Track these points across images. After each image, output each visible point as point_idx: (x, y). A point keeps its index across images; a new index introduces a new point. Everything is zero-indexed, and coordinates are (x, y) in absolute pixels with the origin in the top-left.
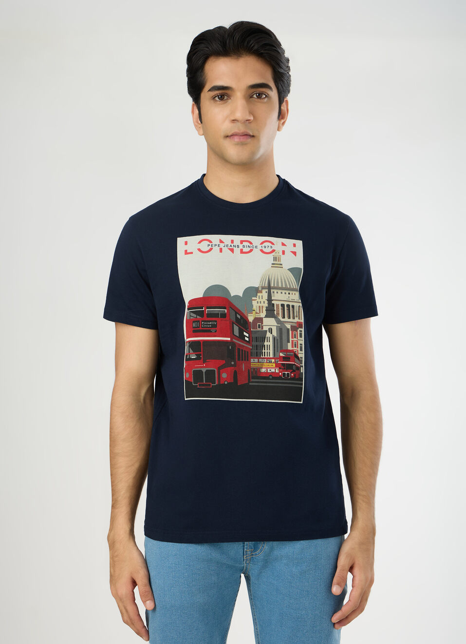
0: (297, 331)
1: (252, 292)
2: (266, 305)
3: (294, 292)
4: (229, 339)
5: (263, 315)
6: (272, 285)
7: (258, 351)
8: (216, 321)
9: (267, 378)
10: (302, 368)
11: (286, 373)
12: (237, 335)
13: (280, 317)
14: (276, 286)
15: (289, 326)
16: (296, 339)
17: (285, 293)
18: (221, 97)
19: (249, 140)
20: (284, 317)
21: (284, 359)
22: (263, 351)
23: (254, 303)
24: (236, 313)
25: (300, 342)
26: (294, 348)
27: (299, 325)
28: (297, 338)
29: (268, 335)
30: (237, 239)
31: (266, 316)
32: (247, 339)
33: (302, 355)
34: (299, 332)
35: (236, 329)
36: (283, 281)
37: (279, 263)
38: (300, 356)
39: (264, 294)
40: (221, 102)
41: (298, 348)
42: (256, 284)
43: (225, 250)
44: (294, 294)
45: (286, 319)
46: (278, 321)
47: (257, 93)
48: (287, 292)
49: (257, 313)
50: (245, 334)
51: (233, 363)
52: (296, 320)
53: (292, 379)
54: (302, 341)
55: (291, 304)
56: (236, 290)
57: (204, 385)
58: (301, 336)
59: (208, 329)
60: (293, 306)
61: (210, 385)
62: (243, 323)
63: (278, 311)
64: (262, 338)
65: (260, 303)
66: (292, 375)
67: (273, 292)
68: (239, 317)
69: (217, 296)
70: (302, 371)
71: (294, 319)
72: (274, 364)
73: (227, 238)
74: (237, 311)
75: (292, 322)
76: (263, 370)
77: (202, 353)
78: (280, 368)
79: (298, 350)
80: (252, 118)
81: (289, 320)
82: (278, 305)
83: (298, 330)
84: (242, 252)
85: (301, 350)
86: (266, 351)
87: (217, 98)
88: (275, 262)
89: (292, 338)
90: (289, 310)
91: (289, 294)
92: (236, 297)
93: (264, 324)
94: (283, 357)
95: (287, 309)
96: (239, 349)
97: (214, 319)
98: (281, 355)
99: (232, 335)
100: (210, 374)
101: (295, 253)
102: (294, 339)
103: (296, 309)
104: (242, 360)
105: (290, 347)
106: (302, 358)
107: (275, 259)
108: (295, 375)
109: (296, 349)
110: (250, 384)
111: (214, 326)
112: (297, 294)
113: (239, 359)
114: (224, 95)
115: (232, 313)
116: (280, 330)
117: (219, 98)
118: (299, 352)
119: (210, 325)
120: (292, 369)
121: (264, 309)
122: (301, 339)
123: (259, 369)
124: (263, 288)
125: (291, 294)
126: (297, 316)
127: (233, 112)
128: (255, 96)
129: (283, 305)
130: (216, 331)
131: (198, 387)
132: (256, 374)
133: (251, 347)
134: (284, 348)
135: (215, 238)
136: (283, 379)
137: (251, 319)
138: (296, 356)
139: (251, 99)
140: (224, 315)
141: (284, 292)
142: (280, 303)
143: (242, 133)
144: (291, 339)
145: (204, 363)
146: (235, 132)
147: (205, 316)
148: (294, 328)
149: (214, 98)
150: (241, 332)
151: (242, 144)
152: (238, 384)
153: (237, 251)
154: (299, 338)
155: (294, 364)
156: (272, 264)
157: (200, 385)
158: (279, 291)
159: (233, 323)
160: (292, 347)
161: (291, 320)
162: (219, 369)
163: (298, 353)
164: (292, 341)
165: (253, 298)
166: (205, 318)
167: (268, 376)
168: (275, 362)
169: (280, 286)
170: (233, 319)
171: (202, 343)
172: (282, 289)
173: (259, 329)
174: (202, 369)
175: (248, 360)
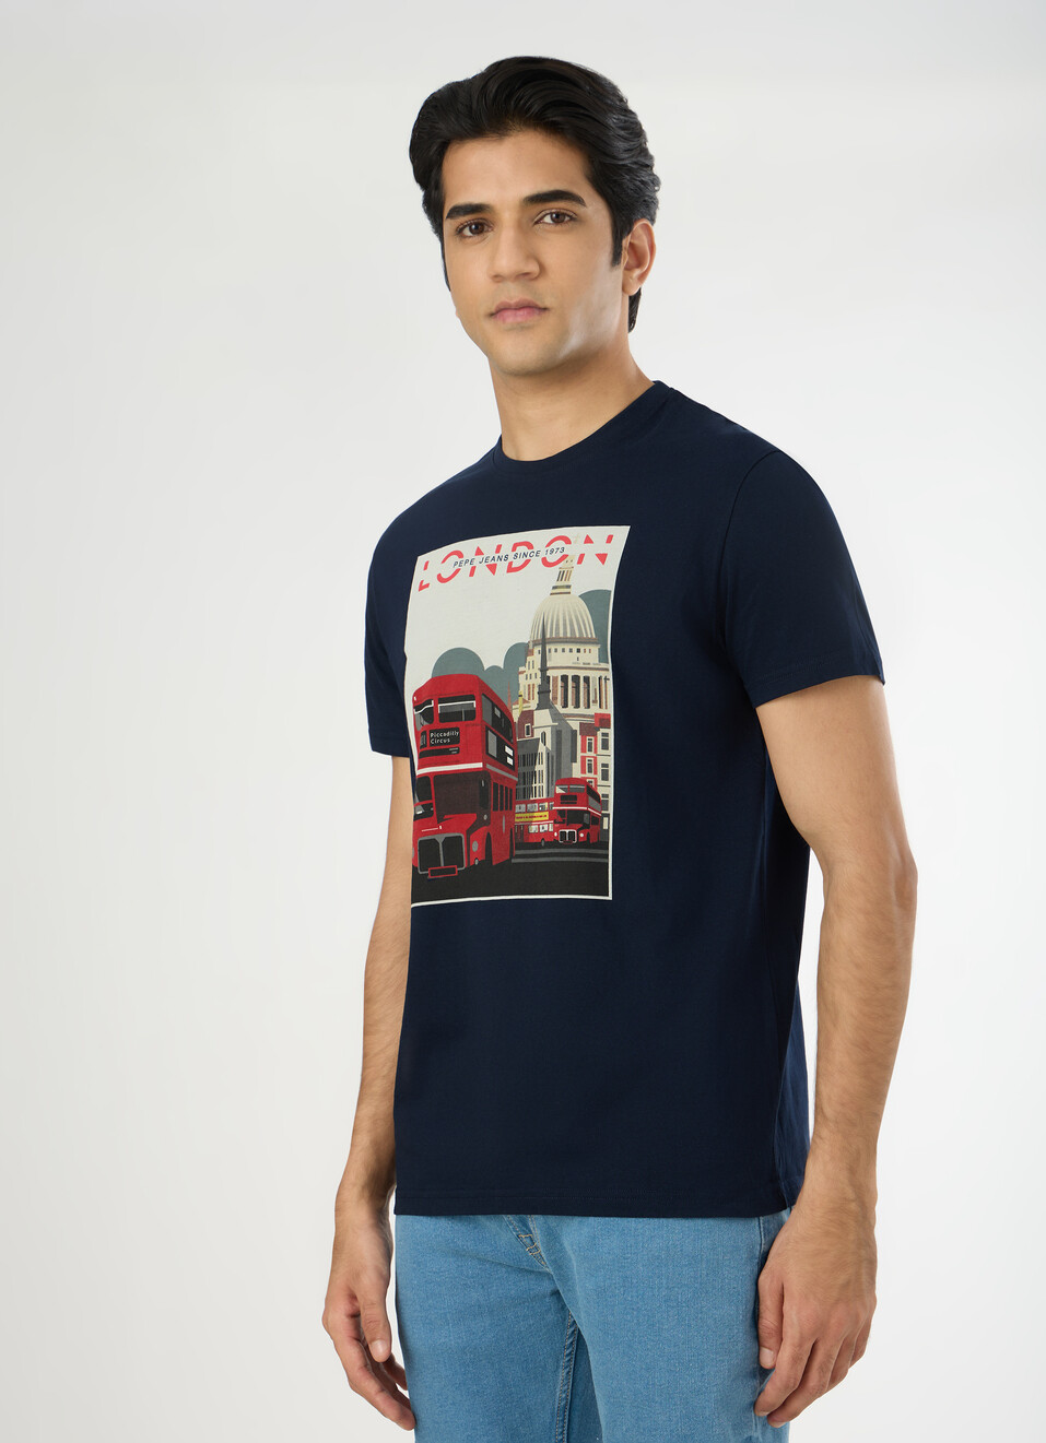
0: (595, 736)
1: (518, 654)
2: (538, 681)
3: (588, 647)
4: (480, 765)
5: (533, 704)
6: (548, 636)
7: (522, 786)
8: (457, 729)
9: (536, 846)
10: (606, 819)
11: (567, 831)
12: (493, 751)
13: (559, 706)
15: (575, 725)
16: (592, 754)
17: (571, 651)
18: (476, 227)
19: (535, 318)
20: (565, 705)
21: (564, 799)
22: (534, 785)
23: (522, 678)
24: (494, 706)
25: (601, 760)
26: (588, 775)
27: (603, 721)
28: (596, 752)
29: (542, 749)
30: (507, 540)
31: (540, 707)
32: (510, 761)
33: (607, 789)
34: (600, 737)
35: (492, 739)
36: (568, 622)
37: (566, 583)
38: (601, 791)
39: (536, 658)
40: (477, 238)
41: (596, 773)
42: (525, 638)
43: (482, 569)
44: (587, 651)
45: (571, 709)
46: (556, 716)
47: (551, 214)
48: (575, 648)
49: (524, 701)
50: (509, 751)
51: (485, 817)
52: (595, 709)
53: (581, 844)
54: (608, 757)
55: (582, 674)
56: (492, 657)
57: (441, 872)
58: (605, 746)
59: (442, 747)
60: (587, 679)
61: (453, 870)
62: (504, 727)
63: (555, 692)
64: (532, 758)
65: (529, 678)
66: (582, 835)
67: (550, 650)
68: (498, 713)
69: (457, 673)
70: (605, 827)
71: (589, 707)
72: (547, 813)
73: (488, 543)
74: (496, 702)
75: (584, 716)
76: (533, 829)
77: (433, 801)
78: (555, 822)
79: (596, 779)
80: (533, 268)
81: (577, 711)
82: (555, 679)
83: (599, 734)
84: (510, 569)
85: (605, 777)
86: (537, 785)
87: (467, 232)
88: (560, 583)
89: (583, 750)
90: (577, 688)
91: (579, 651)
92: (494, 668)
93: (535, 725)
94: (562, 796)
95: (576, 685)
96: (496, 785)
97: (453, 725)
98: (559, 790)
99: (485, 756)
100: (453, 845)
101: (602, 557)
102: (588, 754)
103: (594, 685)
104: (502, 809)
105: (576, 772)
106: (607, 796)
107: (561, 576)
108: (588, 836)
109: (592, 775)
110: (513, 861)
111: (455, 740)
112: (595, 649)
113: (495, 809)
114: (482, 225)
115: (487, 705)
117: (471, 230)
118: (600, 782)
119: (444, 738)
120: (581, 821)
121: (536, 690)
122: (605, 752)
123: (526, 826)
124: (535, 644)
125: (582, 650)
126: (595, 702)
127: (492, 259)
128: (548, 219)
129: (564, 678)
130: (458, 751)
131: (429, 877)
132: (521, 838)
133: (516, 779)
134: (563, 776)
135: (467, 547)
136: (561, 846)
137: (516, 716)
138: (592, 793)
139: (537, 226)
140: (471, 714)
141: (567, 647)
142: (559, 673)
143: (517, 304)
144: (579, 754)
145: (439, 823)
146: (502, 303)
147: (436, 718)
148: (588, 729)
149: (459, 231)
150: (501, 749)
151: (523, 328)
152: (494, 863)
153: (502, 566)
154: (600, 751)
155: (588, 812)
156: (554, 588)
157: (433, 872)
158: (560, 647)
159: (488, 729)
160: (583, 772)
161: (582, 710)
162: (468, 833)
163: (596, 785)
164: (583, 758)
165: (521, 669)
166: (437, 724)
168: (551, 812)
169: (561, 635)
170: (488, 719)
171: (432, 780)
172: (565, 641)
173: (527, 737)
174: (436, 837)
175: (512, 808)
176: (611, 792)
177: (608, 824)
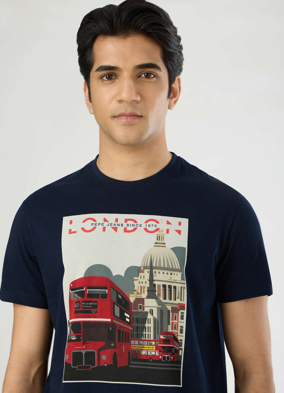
0: (178, 313)
1: (134, 271)
2: (148, 285)
3: (176, 273)
4: (109, 320)
5: (144, 295)
6: (154, 265)
7: (136, 333)
8: (96, 302)
9: (147, 361)
10: (181, 351)
11: (166, 356)
12: (118, 315)
13: (161, 299)
14: (158, 266)
15: (169, 308)
16: (176, 321)
17: (167, 274)
18: (109, 77)
19: (137, 120)
20: (165, 298)
21: (165, 341)
22: (144, 333)
23: (136, 283)
24: (117, 293)
25: (180, 324)
26: (174, 331)
27: (182, 307)
28: (178, 320)
29: (149, 316)
30: (122, 217)
31: (148, 297)
32: (128, 320)
33: (182, 337)
34: (180, 314)
35: (117, 310)
36: (166, 261)
37: (162, 242)
38: (179, 338)
39: (146, 274)
40: (109, 82)
41: (177, 330)
42: (139, 264)
43: (109, 229)
44: (176, 274)
45: (167, 300)
46: (159, 303)
47: (145, 73)
48: (169, 272)
49: (138, 293)
50: (126, 314)
51: (112, 345)
52: (178, 301)
53: (171, 362)
54: (183, 323)
55: (173, 285)
56: (118, 270)
57: (83, 367)
58: (182, 318)
59: (88, 309)
60: (175, 287)
61: (89, 367)
62: (124, 304)
63: (159, 291)
64: (144, 320)
65: (141, 283)
66: (172, 358)
67: (155, 272)
68: (120, 297)
69: (98, 276)
70: (180, 354)
71: (175, 300)
72: (154, 347)
73: (111, 217)
74: (118, 291)
75: (173, 304)
76: (144, 353)
77: (82, 334)
78: (160, 351)
79: (177, 333)
80: (139, 99)
81: (170, 302)
82: (159, 286)
83: (180, 312)
84: (125, 230)
85: (181, 332)
86: (147, 333)
87: (105, 78)
88: (158, 241)
89: (173, 320)
90: (170, 291)
91: (171, 274)
92: (118, 276)
93: (145, 305)
94: (164, 340)
95: (169, 290)
96: (119, 331)
97: (94, 299)
98: (162, 337)
99: (113, 316)
100: (90, 355)
101: (179, 232)
102: (174, 321)
103: (178, 290)
104: (123, 341)
105: (170, 330)
106: (182, 340)
107: (158, 238)
108: (174, 358)
109: (175, 331)
110: (130, 366)
111: (94, 307)
112: (180, 274)
113: (119, 341)
114: (112, 75)
115: (114, 293)
116: (161, 312)
117: (107, 78)
118: (179, 334)
119: (90, 305)
120: (171, 351)
121: (146, 289)
122: (182, 321)
123: (139, 351)
124: (145, 268)
125: (173, 274)
126: (178, 298)
127: (119, 93)
128: (143, 76)
129: (164, 286)
130: (96, 312)
131: (77, 369)
132: (136, 356)
133: (132, 329)
134: (165, 331)
135: (99, 217)
136: (162, 362)
137: (132, 299)
138: (175, 339)
139: (139, 79)
140: (104, 296)
141: (166, 272)
142: (162, 283)
143: (129, 114)
144: (171, 321)
145: (84, 344)
146: (122, 113)
147: (86, 296)
148: (175, 310)
149: (101, 77)
150: (122, 313)
151: (130, 125)
152: (118, 367)
153: (121, 229)
154: (180, 320)
155: (174, 347)
156: (155, 243)
157: (79, 368)
158: (161, 271)
159: (114, 304)
160: (172, 329)
161: (172, 301)
162: (99, 351)
163: (177, 336)
164: (172, 323)
165: (135, 278)
166: (86, 299)
167: (148, 359)
168: (155, 345)
169: (162, 266)
170: (114, 299)
171: (82, 324)
172: (164, 269)
173: (140, 310)
174: (82, 351)
175: (129, 341)
176: (183, 339)
177: (182, 353)
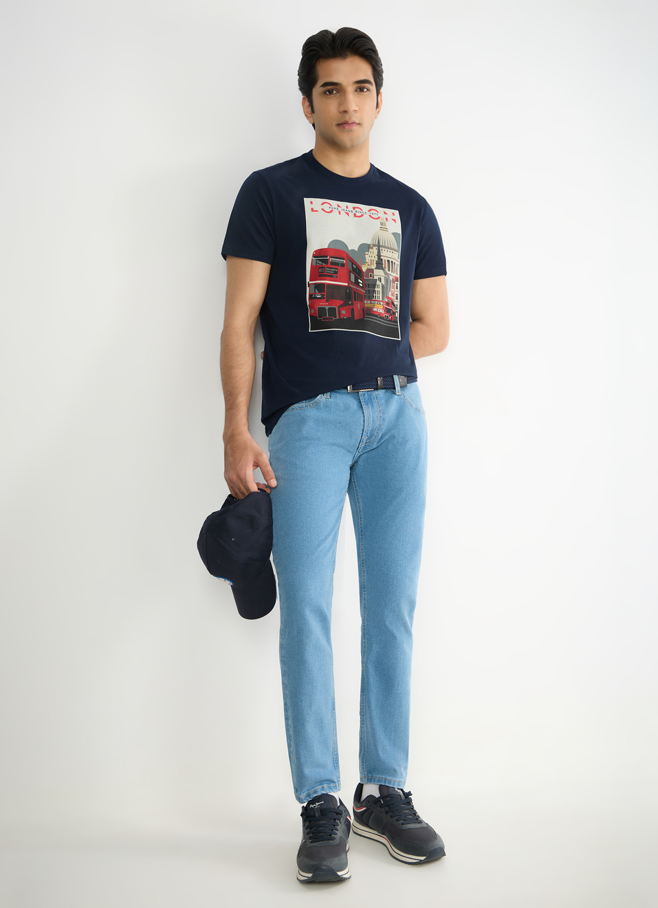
1: (365, 248)
2: (376, 259)
3: (395, 252)
4: (347, 284)
5: (374, 267)
6: (381, 244)
7: (368, 295)
8: (337, 269)
9: (377, 316)
12: (354, 281)
13: (387, 270)
15: (391, 278)
17: (390, 252)
19: (356, 127)
20: (389, 271)
21: (388, 304)
22: (375, 295)
23: (367, 257)
24: (353, 264)
25: (396, 293)
29: (378, 282)
31: (376, 268)
32: (361, 285)
33: (397, 303)
34: (395, 285)
35: (353, 276)
36: (388, 242)
37: (385, 227)
38: (395, 303)
39: (375, 250)
40: (332, 96)
42: (369, 242)
43: (343, 213)
46: (385, 273)
48: (392, 251)
49: (369, 265)
50: (359, 281)
51: (350, 303)
54: (398, 292)
56: (353, 245)
57: (328, 318)
58: (397, 288)
59: (331, 274)
60: (395, 263)
61: (332, 319)
62: (358, 272)
63: (385, 265)
64: (374, 284)
65: (371, 257)
67: (382, 250)
68: (355, 267)
69: (337, 248)
72: (382, 307)
74: (353, 262)
75: (393, 276)
76: (375, 309)
77: (325, 294)
78: (385, 311)
82: (385, 260)
83: (395, 283)
84: (355, 216)
85: (397, 298)
86: (377, 295)
87: (327, 93)
88: (382, 226)
90: (392, 266)
92: (353, 250)
93: (374, 274)
96: (355, 293)
97: (336, 267)
98: (386, 300)
99: (349, 281)
100: (332, 311)
101: (394, 221)
102: (392, 290)
104: (358, 301)
105: (390, 295)
106: (397, 305)
107: (382, 224)
110: (365, 319)
111: (336, 273)
113: (355, 300)
114: (333, 90)
115: (350, 263)
116: (387, 280)
118: (395, 300)
119: (332, 271)
120: (392, 313)
121: (375, 262)
122: (397, 290)
123: (371, 309)
124: (374, 245)
127: (342, 104)
128: (358, 90)
129: (388, 261)
130: (336, 277)
131: (323, 321)
132: (369, 312)
133: (364, 292)
134: (387, 296)
135: (334, 203)
137: (364, 269)
139: (356, 92)
140: (343, 265)
141: (389, 250)
142: (387, 259)
145: (327, 302)
146: (344, 121)
147: (329, 263)
149: (325, 92)
150: (356, 279)
152: (355, 319)
154: (395, 290)
156: (379, 228)
157: (324, 319)
158: (386, 250)
159: (350, 272)
162: (339, 307)
165: (366, 253)
166: (329, 265)
168: (383, 305)
169: (387, 245)
170: (350, 268)
171: (326, 285)
172: (388, 248)
173: (371, 278)
174: (326, 307)
175: (362, 301)
176: (399, 304)
